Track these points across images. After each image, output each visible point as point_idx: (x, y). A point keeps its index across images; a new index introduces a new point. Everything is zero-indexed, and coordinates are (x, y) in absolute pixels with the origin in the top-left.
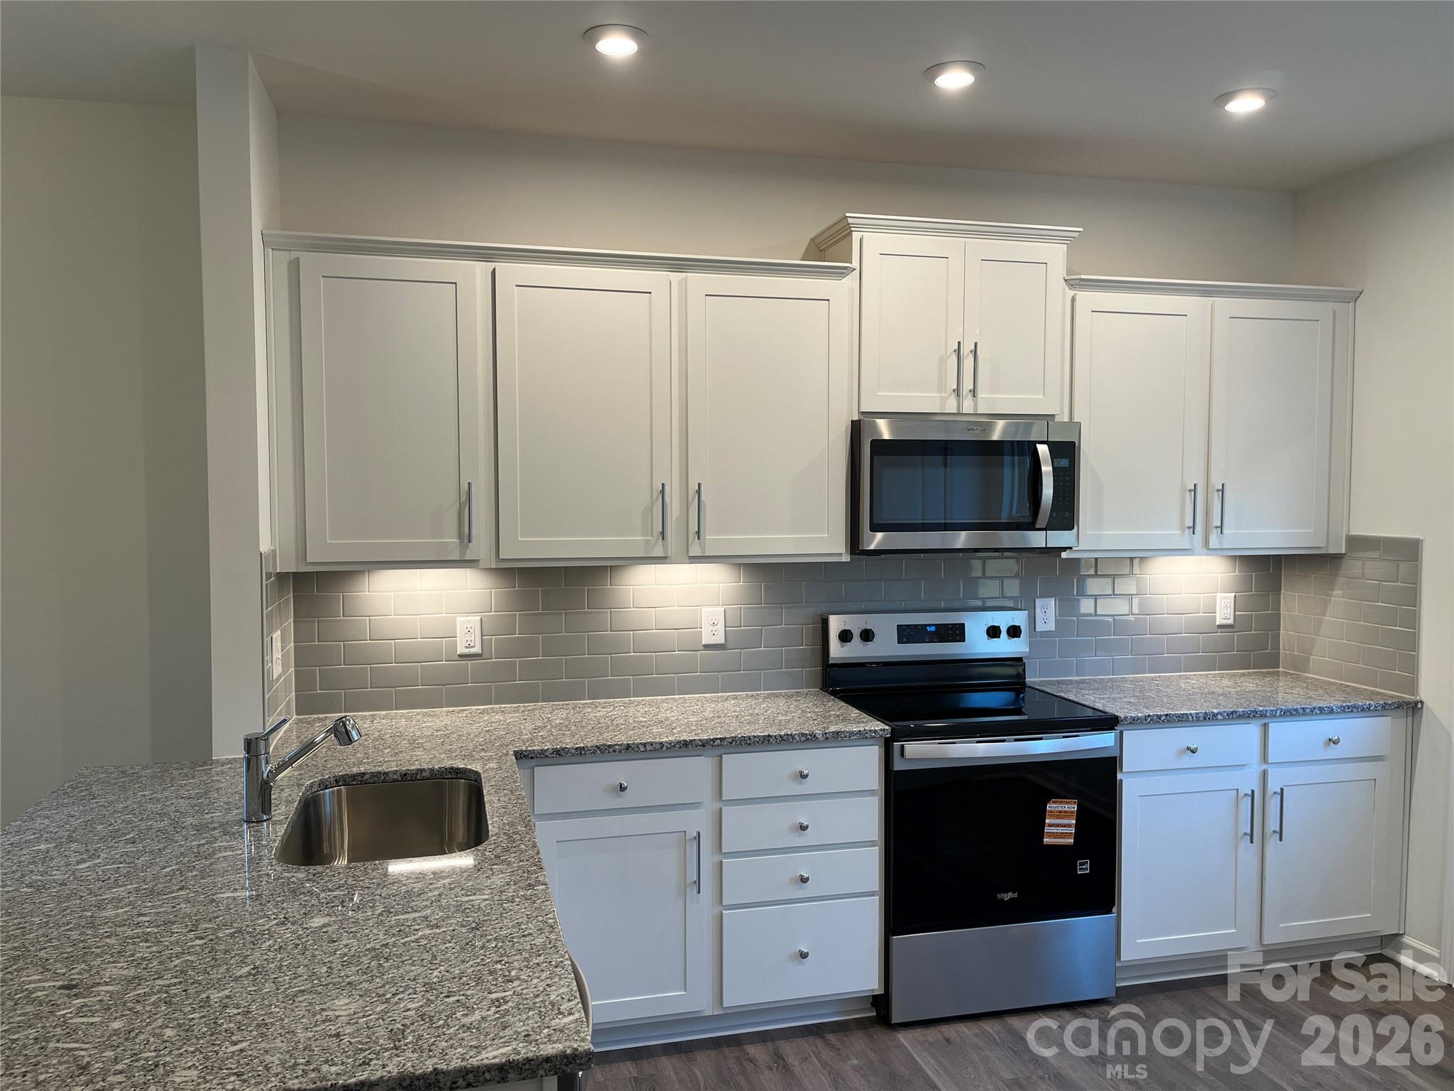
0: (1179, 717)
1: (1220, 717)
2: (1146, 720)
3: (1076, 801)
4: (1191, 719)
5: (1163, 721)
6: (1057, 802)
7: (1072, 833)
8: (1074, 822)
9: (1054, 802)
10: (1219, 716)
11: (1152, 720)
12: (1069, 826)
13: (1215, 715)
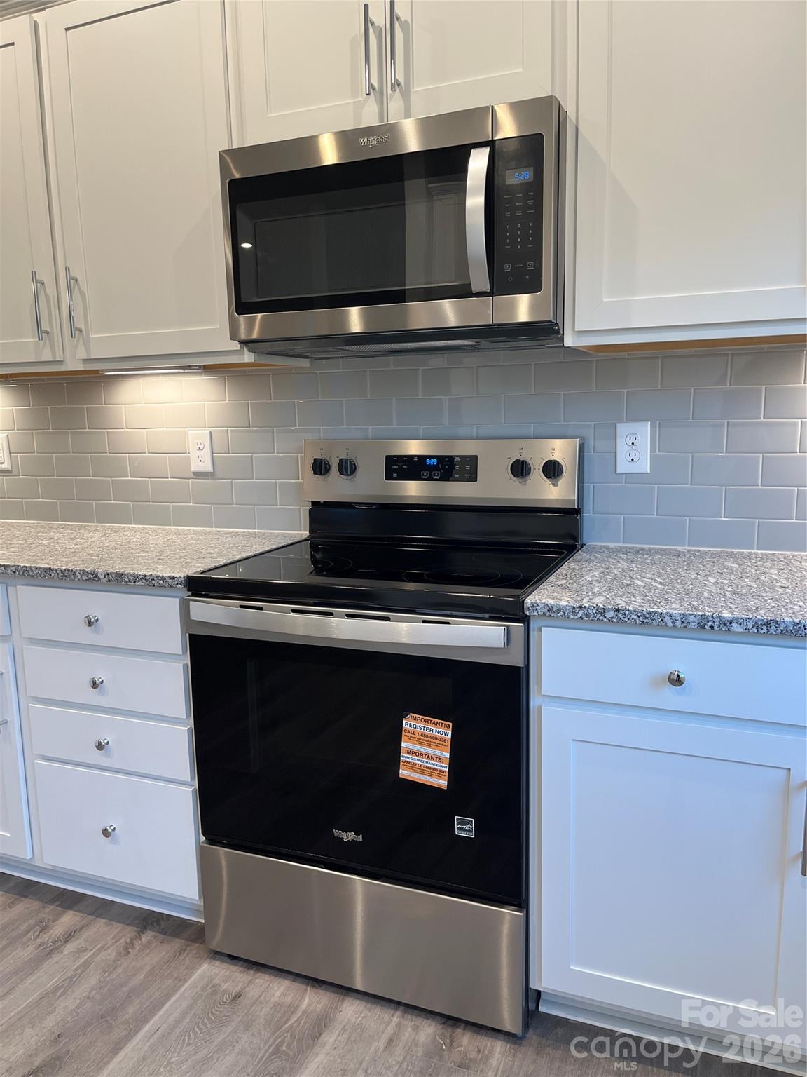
0: (644, 616)
1: (735, 627)
2: (574, 614)
3: (451, 724)
4: (670, 624)
5: (610, 620)
6: (418, 719)
7: (443, 772)
8: (448, 755)
9: (414, 719)
10: (735, 625)
11: (586, 615)
12: (440, 759)
13: (725, 623)
